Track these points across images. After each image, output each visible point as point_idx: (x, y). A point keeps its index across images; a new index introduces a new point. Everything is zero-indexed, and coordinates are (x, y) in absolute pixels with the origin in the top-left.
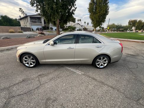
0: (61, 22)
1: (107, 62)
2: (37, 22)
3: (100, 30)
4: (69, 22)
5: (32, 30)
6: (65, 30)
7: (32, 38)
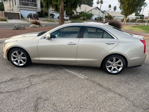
1: (122, 65)
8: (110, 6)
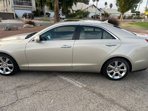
0: (62, 4)
1: (125, 69)
2: (24, 4)
3: (132, 17)
4: (76, 4)
5: (15, 18)
6: (71, 17)
7: (14, 30)
8: (106, 4)
